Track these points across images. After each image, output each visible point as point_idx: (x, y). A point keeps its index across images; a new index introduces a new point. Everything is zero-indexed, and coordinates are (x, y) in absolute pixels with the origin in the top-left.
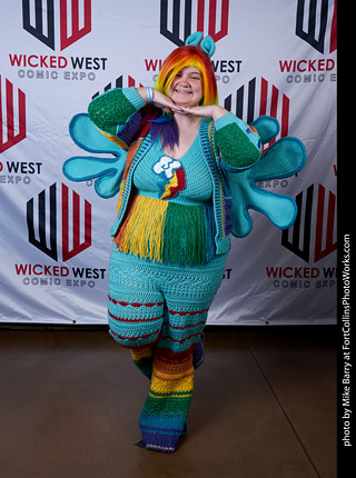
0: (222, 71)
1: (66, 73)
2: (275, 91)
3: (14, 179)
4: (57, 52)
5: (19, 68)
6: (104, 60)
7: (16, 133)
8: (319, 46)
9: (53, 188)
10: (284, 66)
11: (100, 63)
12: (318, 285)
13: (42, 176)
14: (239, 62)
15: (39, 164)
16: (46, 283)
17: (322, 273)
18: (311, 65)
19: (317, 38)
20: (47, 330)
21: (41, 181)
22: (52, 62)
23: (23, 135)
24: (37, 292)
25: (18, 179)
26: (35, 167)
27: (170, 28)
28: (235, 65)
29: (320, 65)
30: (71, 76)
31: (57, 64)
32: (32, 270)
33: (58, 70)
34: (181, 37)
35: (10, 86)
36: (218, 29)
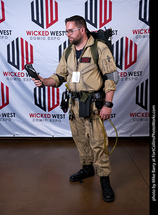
2: (131, 42)
3: (29, 80)
4: (45, 29)
5: (30, 36)
7: (30, 61)
8: (148, 24)
10: (135, 32)
11: (62, 33)
14: (116, 31)
15: (38, 73)
16: (42, 121)
18: (145, 31)
19: (147, 20)
20: (42, 140)
22: (43, 33)
23: (32, 62)
24: (38, 124)
27: (89, 19)
30: (51, 38)
31: (45, 34)
32: (36, 115)
33: (45, 36)
34: (94, 22)
35: (27, 43)
36: (108, 18)
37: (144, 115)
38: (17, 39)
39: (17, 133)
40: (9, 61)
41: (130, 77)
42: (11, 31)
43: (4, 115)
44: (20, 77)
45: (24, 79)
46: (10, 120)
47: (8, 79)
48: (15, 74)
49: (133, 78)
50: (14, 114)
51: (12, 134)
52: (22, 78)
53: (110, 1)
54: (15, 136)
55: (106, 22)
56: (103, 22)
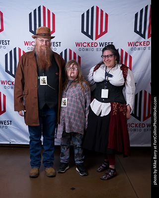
2: (126, 54)
5: (28, 46)
6: (60, 43)
8: (143, 36)
10: (130, 44)
11: (58, 44)
12: (145, 130)
17: (146, 126)
18: (140, 44)
19: (142, 33)
27: (85, 30)
29: (144, 43)
34: (90, 34)
36: (104, 30)
37: (138, 125)
38: (15, 49)
39: (13, 140)
40: (6, 71)
42: (9, 41)
43: (1, 122)
46: (6, 128)
47: (5, 87)
48: (12, 83)
50: (11, 121)
51: (8, 141)
53: (106, 14)
54: (12, 143)
55: (102, 34)
56: (99, 34)
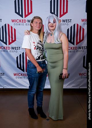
0: (66, 22)
1: (26, 24)
2: (80, 27)
3: (13, 51)
4: (24, 18)
5: (14, 23)
7: (14, 39)
9: (23, 53)
10: (83, 20)
13: (20, 50)
14: (71, 20)
15: (19, 47)
16: (22, 78)
20: (22, 90)
21: (20, 52)
22: (22, 21)
23: (15, 40)
24: (19, 80)
25: (14, 51)
26: (18, 48)
28: (70, 20)
30: (27, 24)
31: (24, 22)
32: (18, 74)
33: (24, 23)
34: (56, 14)
35: (12, 27)
36: (65, 11)
38: (5, 25)
39: (5, 86)
41: (79, 50)
42: (1, 19)
44: (8, 50)
45: (10, 51)
46: (1, 78)
48: (4, 48)
49: (81, 51)
50: (4, 73)
51: (2, 86)
52: (9, 51)
54: (5, 88)
55: (64, 14)
56: (62, 14)
